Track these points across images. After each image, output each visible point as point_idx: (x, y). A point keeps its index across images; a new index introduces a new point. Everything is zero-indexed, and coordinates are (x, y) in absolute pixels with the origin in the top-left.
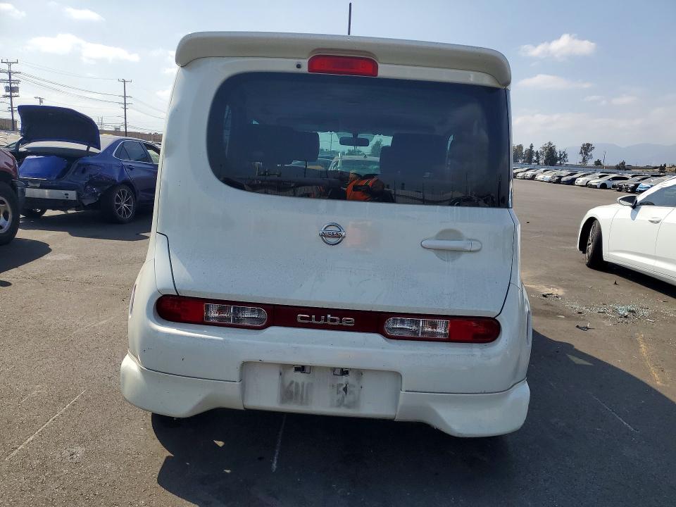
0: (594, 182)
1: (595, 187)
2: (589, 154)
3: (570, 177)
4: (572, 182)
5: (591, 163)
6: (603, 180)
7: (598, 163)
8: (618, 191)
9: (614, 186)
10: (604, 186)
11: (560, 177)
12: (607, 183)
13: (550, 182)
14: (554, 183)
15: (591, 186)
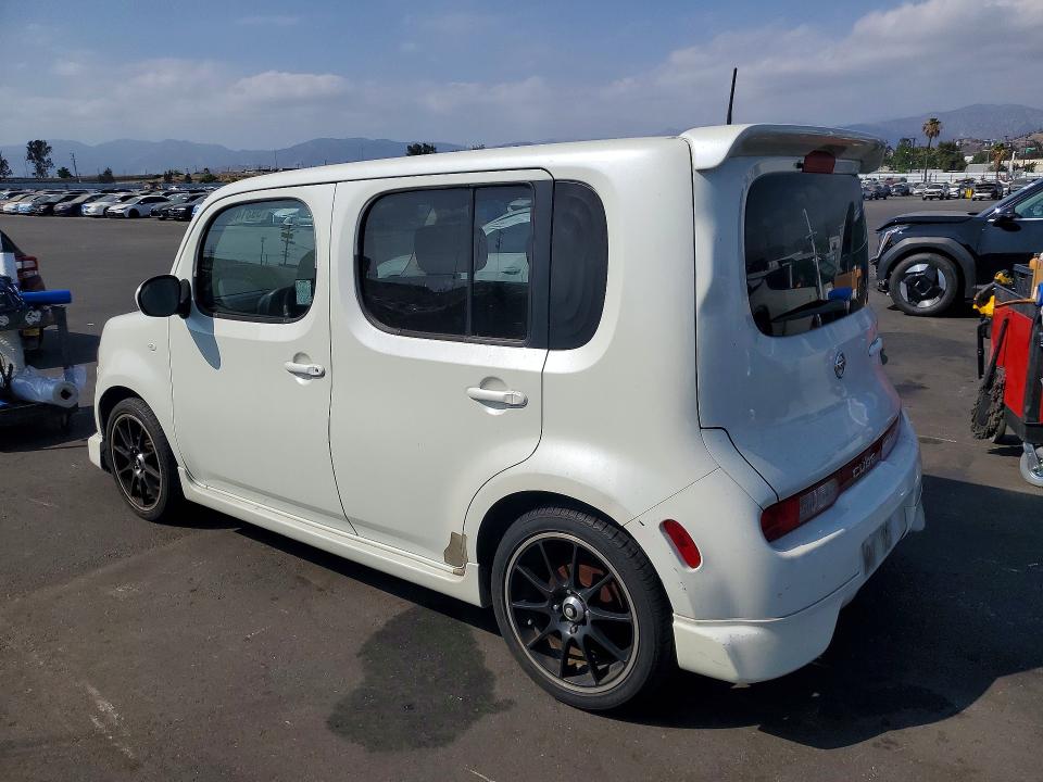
0: (117, 208)
1: (121, 216)
2: (46, 158)
3: (68, 204)
4: (76, 211)
5: (52, 173)
6: (129, 205)
7: (64, 173)
8: (161, 219)
9: (154, 213)
10: (134, 214)
11: (51, 205)
12: (139, 208)
13: (31, 213)
14: (40, 215)
15: (114, 215)
